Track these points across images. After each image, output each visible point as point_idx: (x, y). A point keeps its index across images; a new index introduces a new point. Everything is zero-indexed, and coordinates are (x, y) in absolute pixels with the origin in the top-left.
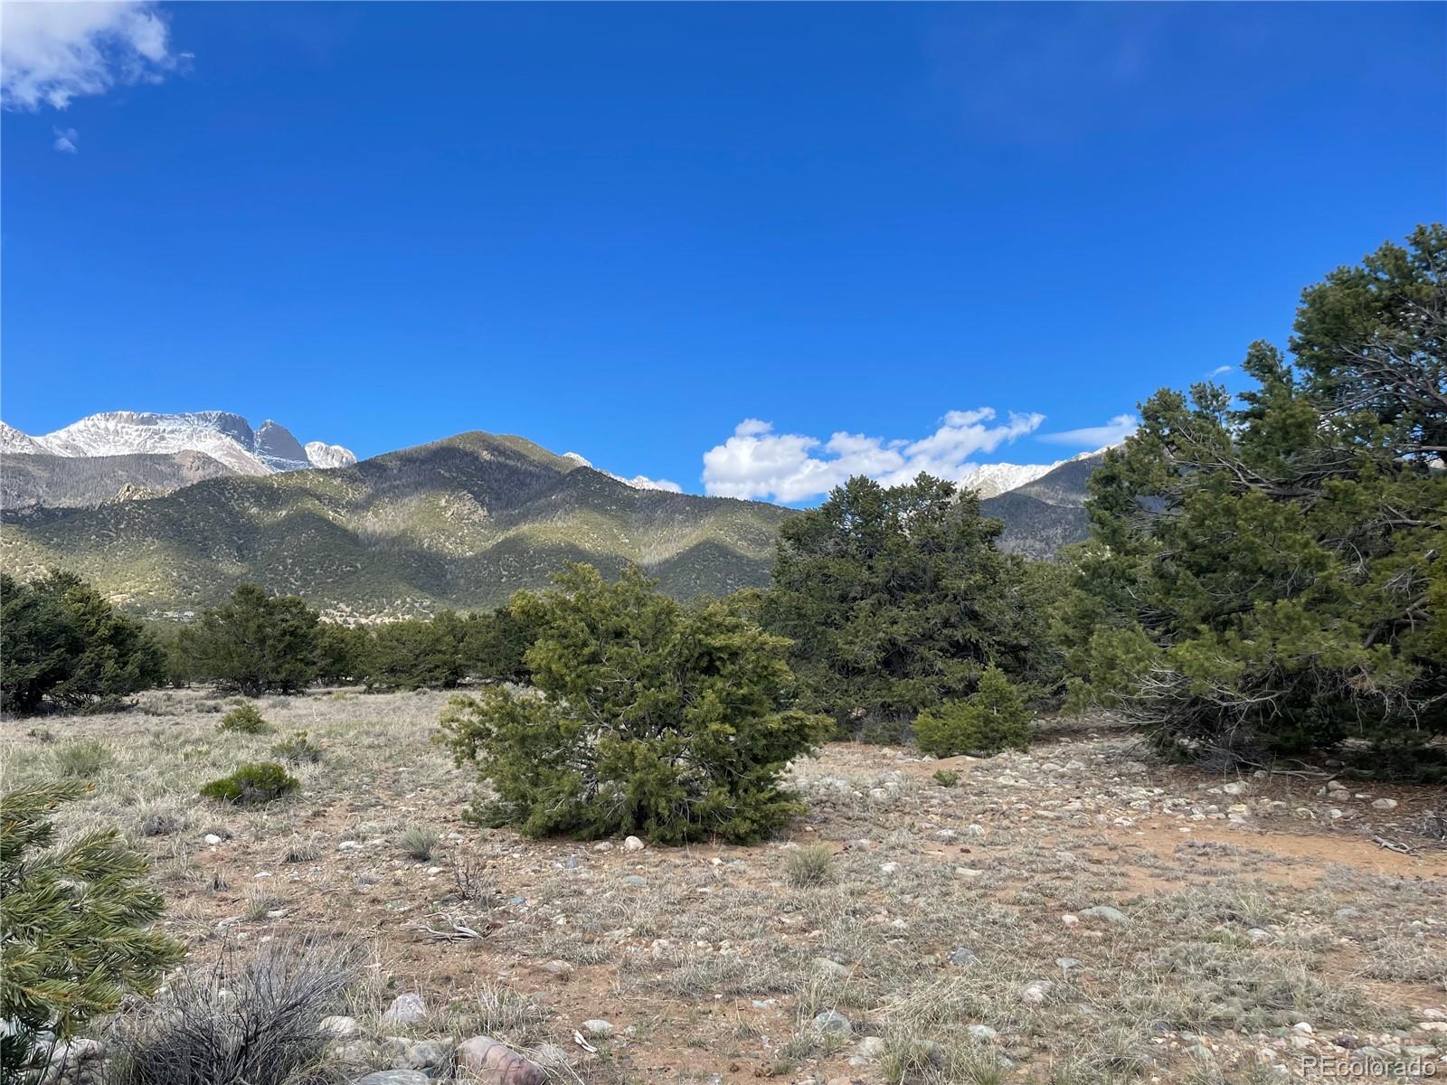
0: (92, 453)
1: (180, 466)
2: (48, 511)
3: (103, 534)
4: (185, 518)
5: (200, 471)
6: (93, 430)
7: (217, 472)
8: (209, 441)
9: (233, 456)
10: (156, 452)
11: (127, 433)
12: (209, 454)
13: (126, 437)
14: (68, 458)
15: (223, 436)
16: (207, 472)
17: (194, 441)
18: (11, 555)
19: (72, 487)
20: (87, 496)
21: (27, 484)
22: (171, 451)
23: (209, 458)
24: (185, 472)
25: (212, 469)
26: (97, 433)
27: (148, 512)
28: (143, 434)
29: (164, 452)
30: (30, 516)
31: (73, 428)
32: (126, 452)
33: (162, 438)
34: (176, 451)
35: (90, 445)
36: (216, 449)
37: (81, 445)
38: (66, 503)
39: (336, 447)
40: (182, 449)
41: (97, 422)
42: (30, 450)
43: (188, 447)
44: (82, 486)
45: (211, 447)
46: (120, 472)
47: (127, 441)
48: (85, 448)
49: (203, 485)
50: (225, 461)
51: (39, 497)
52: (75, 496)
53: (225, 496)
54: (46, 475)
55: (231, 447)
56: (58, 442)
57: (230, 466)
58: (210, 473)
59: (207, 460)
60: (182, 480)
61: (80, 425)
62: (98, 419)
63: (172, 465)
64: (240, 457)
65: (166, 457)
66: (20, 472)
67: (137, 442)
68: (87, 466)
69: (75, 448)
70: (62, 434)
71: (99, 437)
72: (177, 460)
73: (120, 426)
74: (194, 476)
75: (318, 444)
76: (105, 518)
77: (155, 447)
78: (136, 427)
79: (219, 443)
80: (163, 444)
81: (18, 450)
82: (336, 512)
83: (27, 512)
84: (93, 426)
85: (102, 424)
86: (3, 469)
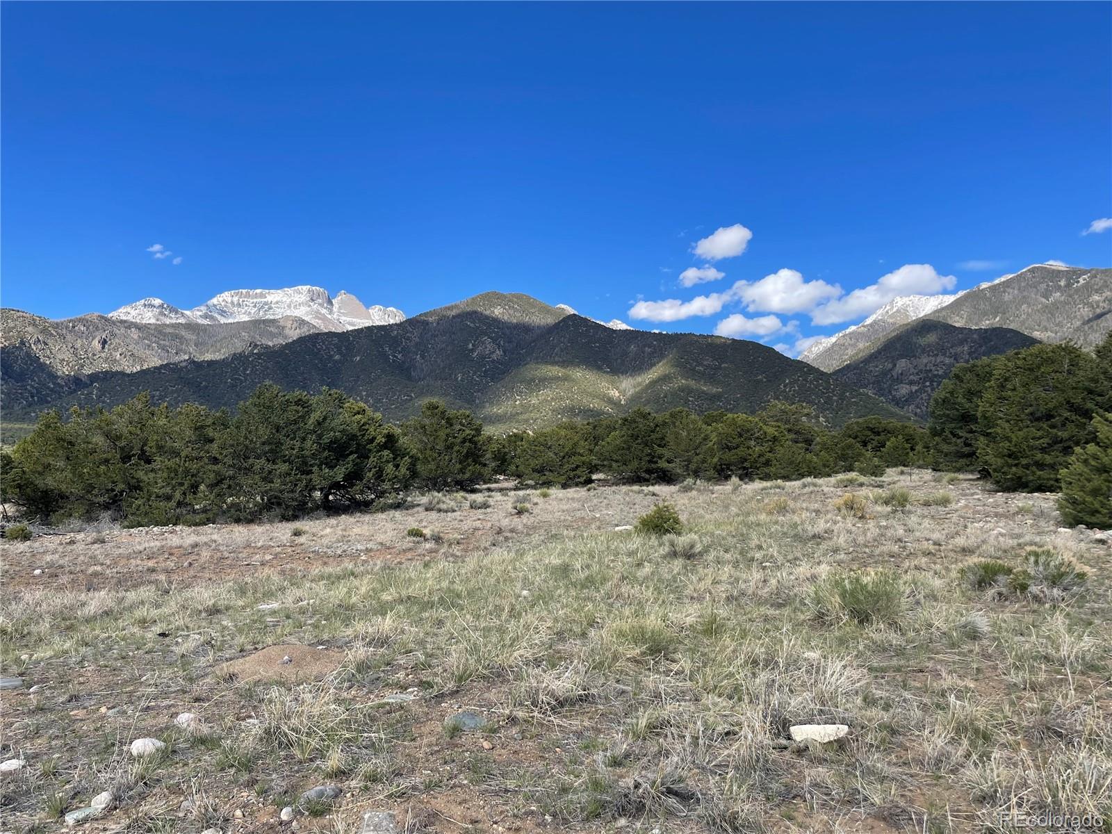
0: (224, 321)
1: (283, 328)
4: (290, 364)
5: (298, 330)
6: (223, 304)
7: (309, 330)
8: (302, 308)
9: (320, 319)
10: (267, 318)
11: (246, 305)
12: (303, 318)
13: (246, 308)
14: (208, 325)
15: (312, 304)
16: (302, 331)
17: (292, 308)
18: (175, 395)
19: (212, 346)
20: (222, 352)
21: (181, 344)
22: (277, 317)
23: (303, 321)
24: (287, 331)
25: (306, 328)
26: (226, 306)
27: (265, 361)
28: (257, 305)
29: (272, 317)
31: (210, 303)
32: (246, 318)
33: (270, 308)
34: (281, 316)
36: (307, 314)
37: (216, 315)
38: (208, 357)
39: (391, 309)
40: (285, 315)
41: (225, 298)
42: (183, 321)
43: (288, 313)
44: (218, 345)
45: (304, 312)
46: (243, 334)
47: (246, 311)
48: (219, 317)
49: (301, 340)
50: (314, 322)
51: (190, 354)
52: (214, 352)
53: (317, 348)
54: (194, 338)
55: (318, 312)
56: (200, 313)
57: (318, 326)
58: (304, 331)
60: (286, 337)
62: (227, 296)
63: (278, 327)
64: (324, 318)
65: (273, 321)
66: (176, 337)
67: (253, 312)
68: (221, 330)
69: (212, 318)
70: (203, 308)
71: (228, 309)
72: (282, 323)
73: (241, 300)
74: (294, 334)
75: (378, 307)
76: (236, 366)
77: (266, 315)
78: (252, 301)
79: (310, 309)
80: (271, 312)
81: (174, 321)
83: (184, 364)
84: (223, 301)
85: (229, 300)
86: (165, 335)
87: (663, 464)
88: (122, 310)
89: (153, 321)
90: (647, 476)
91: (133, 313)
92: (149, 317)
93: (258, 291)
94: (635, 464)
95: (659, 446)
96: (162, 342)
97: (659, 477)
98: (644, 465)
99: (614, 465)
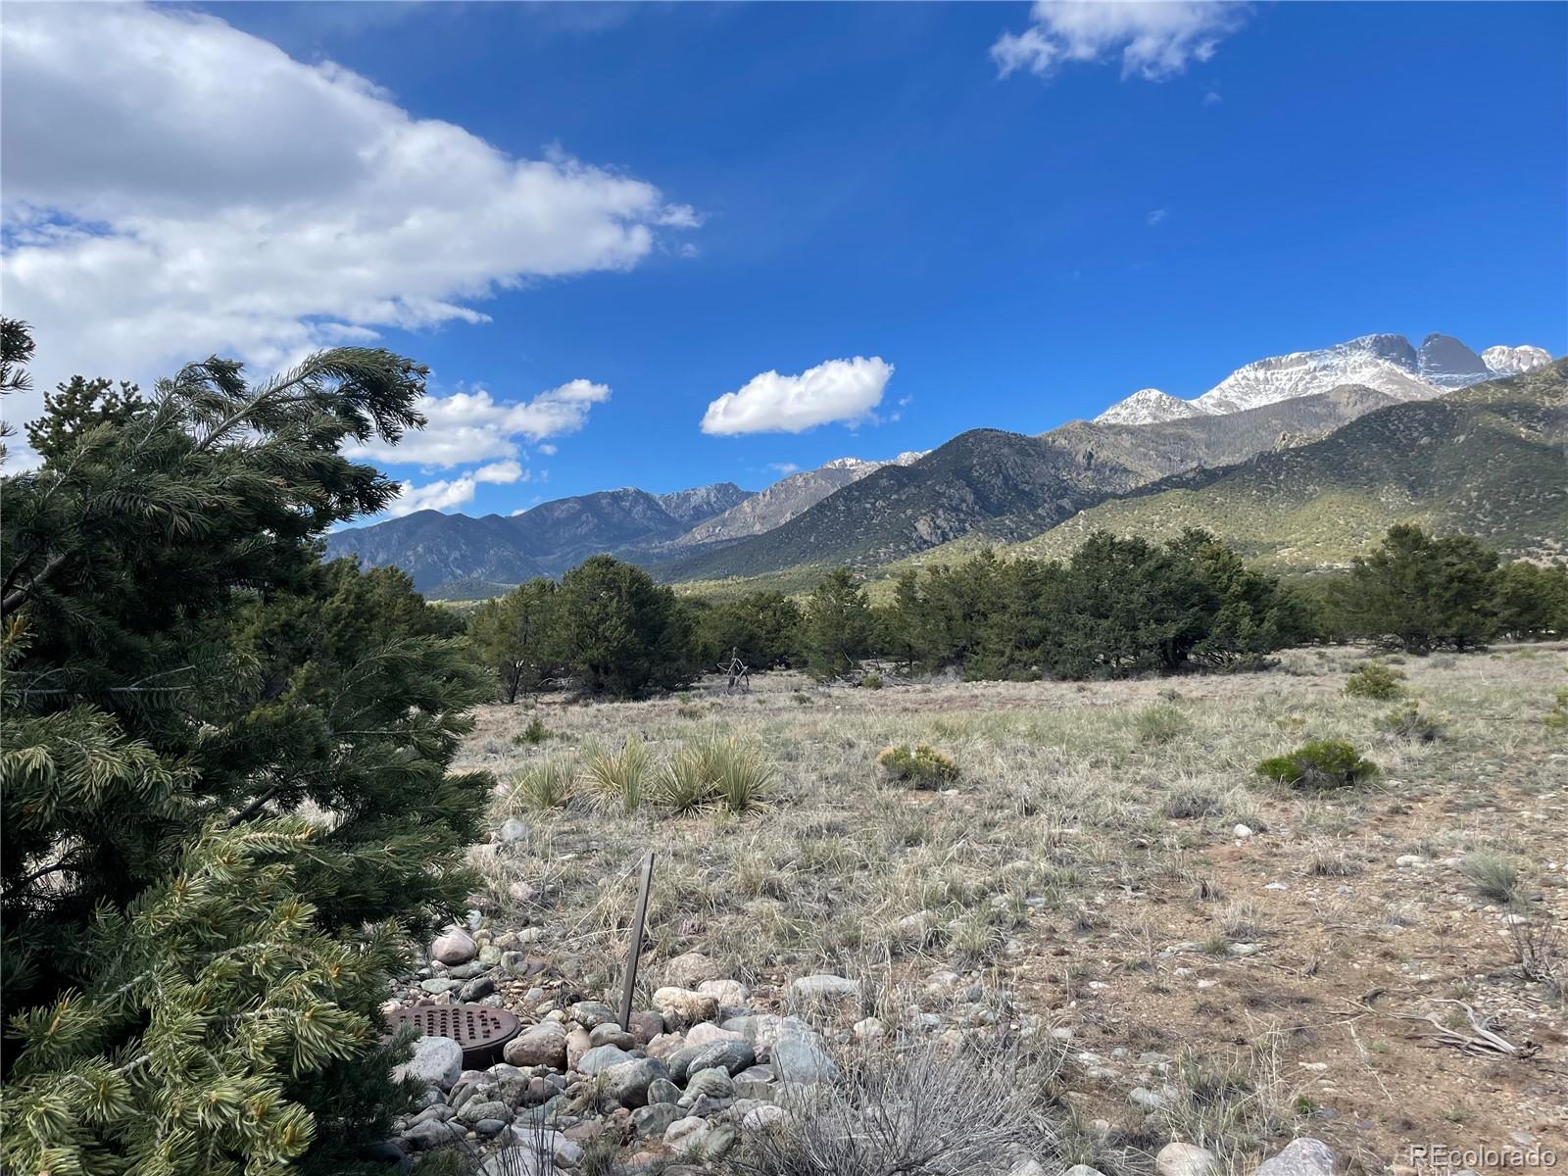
0: (1245, 406)
1: (1335, 405)
2: (1210, 471)
3: (1264, 488)
4: (1346, 460)
5: (1359, 406)
6: (1243, 383)
7: (1378, 403)
8: (1365, 370)
9: (1393, 382)
10: (1309, 393)
11: (1277, 380)
12: (1367, 385)
13: (1277, 384)
14: (1223, 416)
15: (1380, 362)
16: (1366, 405)
17: (1348, 374)
18: (1181, 519)
19: (1229, 445)
20: (1244, 452)
21: (1188, 448)
22: (1324, 390)
23: (1367, 389)
24: (1341, 410)
25: (1371, 401)
26: (1247, 385)
27: (1307, 458)
28: (1294, 376)
29: (1317, 392)
30: (1194, 479)
31: (1224, 384)
32: (1278, 399)
33: (1315, 378)
34: (1330, 388)
35: (1242, 399)
36: (1373, 378)
37: (1233, 400)
38: (1224, 461)
39: (1522, 348)
40: (1337, 384)
41: (1246, 374)
42: (1187, 414)
43: (1343, 381)
44: (1238, 442)
45: (1368, 376)
46: (1274, 422)
47: (1277, 388)
48: (1238, 402)
49: (1363, 420)
50: (1387, 389)
51: (1200, 459)
52: (1233, 453)
53: (1389, 429)
54: (1203, 436)
55: (1392, 373)
56: (1212, 401)
57: (1392, 395)
58: (1369, 406)
59: (1364, 392)
60: (1340, 418)
61: (1231, 380)
62: (1248, 372)
63: (1327, 405)
64: (1402, 382)
65: (1319, 398)
66: (1180, 438)
67: (1288, 387)
68: (1241, 421)
69: (1229, 405)
70: (1215, 392)
71: (1250, 389)
72: (1332, 398)
73: (1269, 373)
74: (1352, 413)
75: (1498, 348)
76: (1263, 471)
77: (1307, 389)
78: (1285, 372)
79: (1377, 370)
80: (1316, 383)
81: (1176, 417)
82: (1530, 427)
83: (1191, 475)
84: (1243, 378)
85: (1252, 375)
86: (1165, 437)
88: (1111, 411)
89: (1149, 420)
91: (1124, 413)
92: (1144, 418)
93: (1294, 355)
96: (1161, 448)
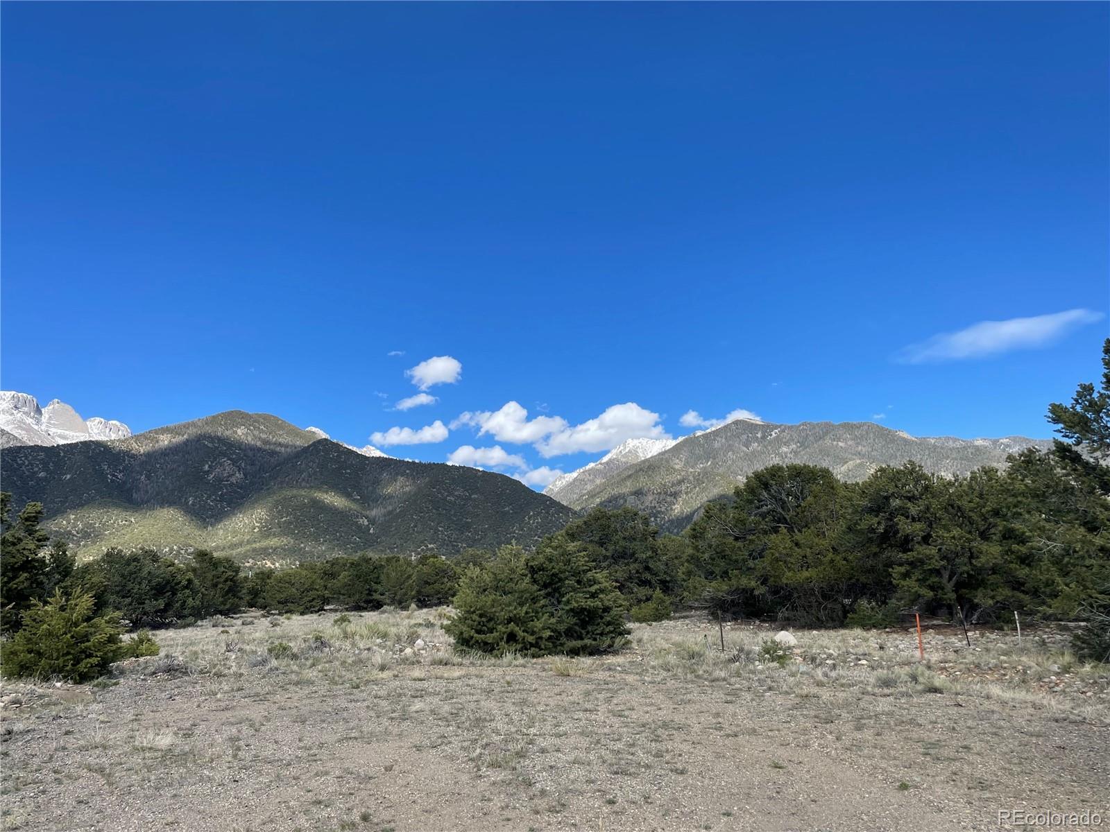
8: (2, 416)
9: (23, 429)
12: (3, 428)
15: (15, 412)
23: (2, 431)
36: (8, 422)
39: (114, 422)
45: (4, 421)
50: (16, 433)
55: (22, 421)
57: (20, 437)
64: (29, 429)
75: (98, 419)
79: (11, 417)
82: (114, 475)
87: (376, 596)
90: (365, 606)
94: (357, 596)
95: (375, 583)
97: (374, 606)
98: (364, 597)
99: (341, 597)
